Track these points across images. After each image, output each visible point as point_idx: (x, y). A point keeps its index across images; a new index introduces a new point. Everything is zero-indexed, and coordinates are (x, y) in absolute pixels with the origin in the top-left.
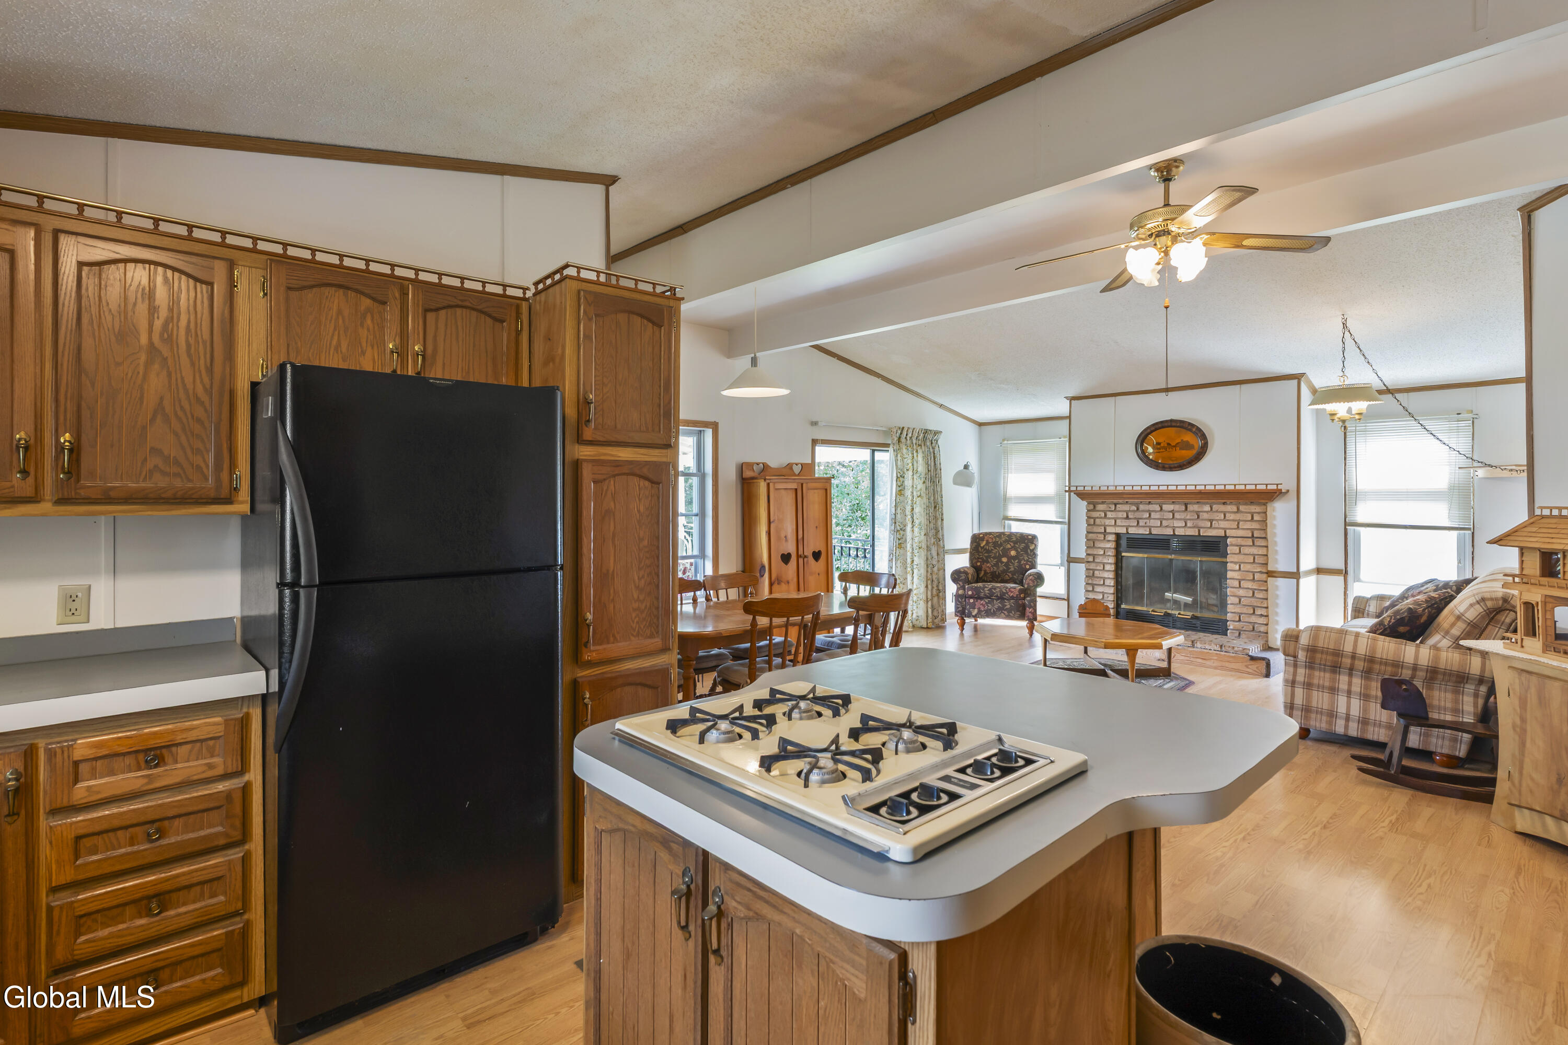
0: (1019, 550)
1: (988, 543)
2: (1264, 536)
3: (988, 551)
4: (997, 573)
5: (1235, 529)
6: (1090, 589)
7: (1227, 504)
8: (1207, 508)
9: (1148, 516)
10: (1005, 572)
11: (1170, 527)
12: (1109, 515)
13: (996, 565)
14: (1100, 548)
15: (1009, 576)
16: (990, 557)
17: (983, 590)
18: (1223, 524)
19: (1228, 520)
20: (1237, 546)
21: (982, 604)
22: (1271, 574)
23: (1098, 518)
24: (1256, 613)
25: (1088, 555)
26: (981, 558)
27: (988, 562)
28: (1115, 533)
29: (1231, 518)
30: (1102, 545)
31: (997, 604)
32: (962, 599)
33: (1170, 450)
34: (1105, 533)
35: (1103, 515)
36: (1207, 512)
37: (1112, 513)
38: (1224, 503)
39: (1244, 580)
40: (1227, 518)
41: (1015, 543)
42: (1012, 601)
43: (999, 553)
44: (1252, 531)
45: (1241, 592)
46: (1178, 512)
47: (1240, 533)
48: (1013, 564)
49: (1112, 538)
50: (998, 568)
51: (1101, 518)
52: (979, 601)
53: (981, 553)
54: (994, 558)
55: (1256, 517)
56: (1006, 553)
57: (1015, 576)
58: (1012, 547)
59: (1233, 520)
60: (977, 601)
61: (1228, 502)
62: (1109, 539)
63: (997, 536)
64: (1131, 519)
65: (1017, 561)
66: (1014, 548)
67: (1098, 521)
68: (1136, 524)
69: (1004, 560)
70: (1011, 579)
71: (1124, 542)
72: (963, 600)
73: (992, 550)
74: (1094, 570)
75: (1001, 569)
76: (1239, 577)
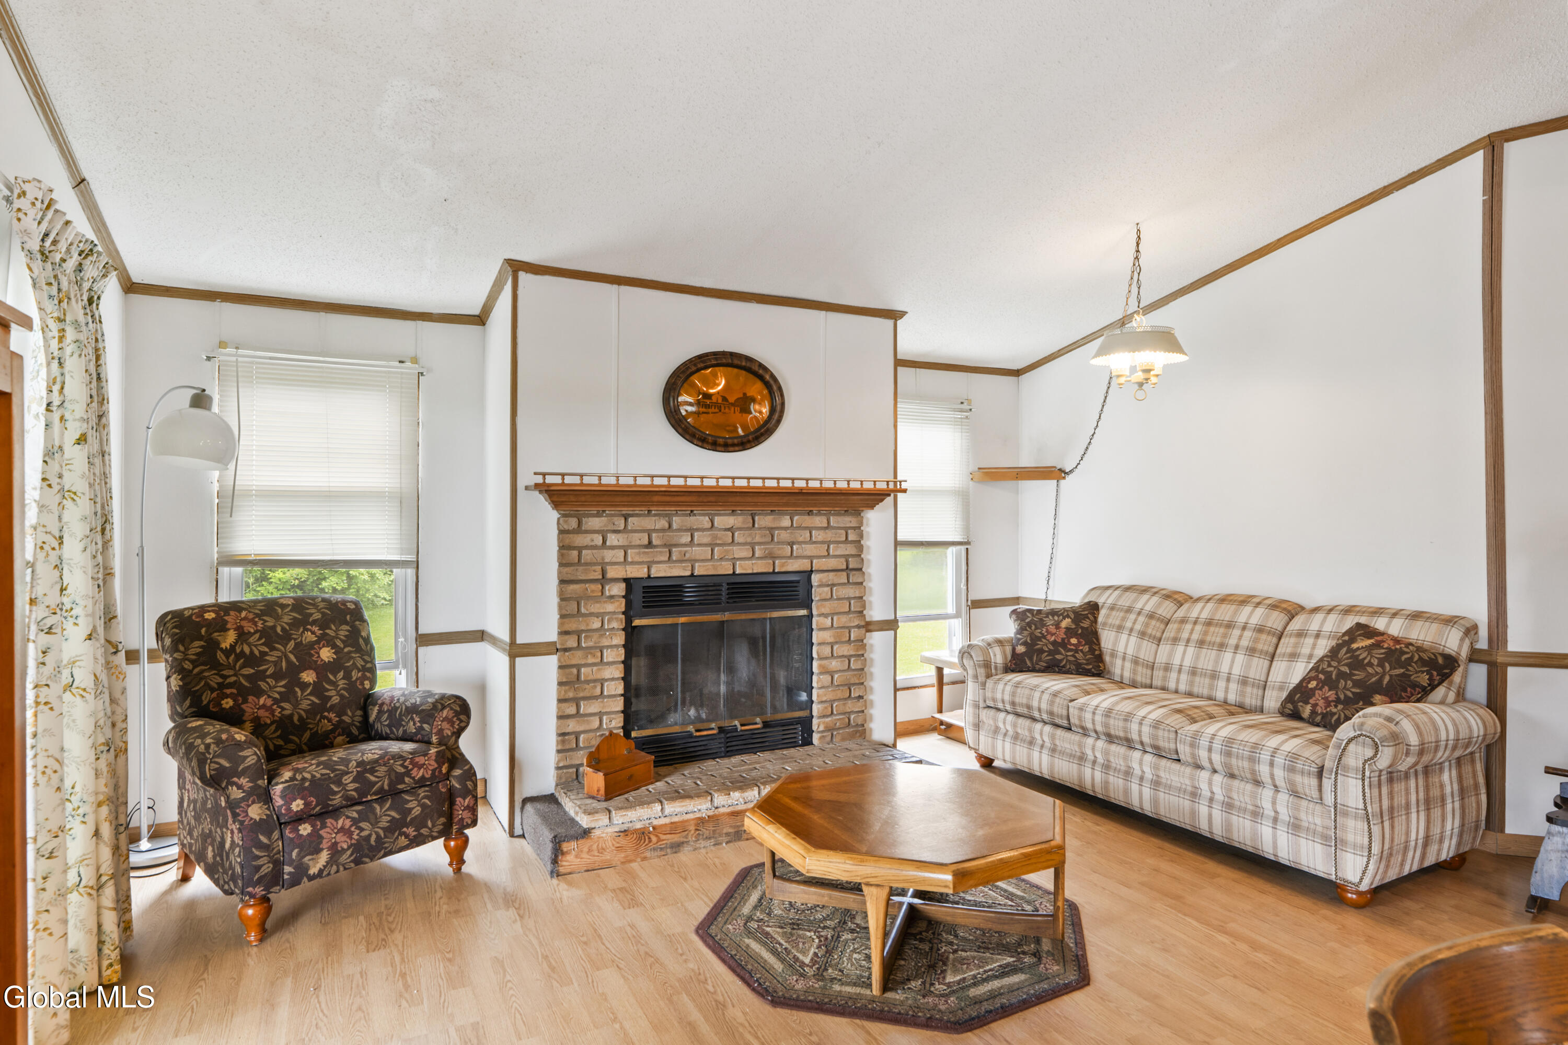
0: (339, 643)
1: (242, 635)
2: (860, 566)
3: (252, 660)
4: (296, 718)
5: (824, 557)
6: (572, 710)
7: (812, 514)
8: (786, 522)
9: (689, 539)
10: (315, 710)
11: (728, 560)
12: (612, 539)
13: (287, 696)
14: (591, 614)
15: (330, 720)
16: (261, 676)
17: (339, 783)
18: (810, 550)
19: (815, 543)
20: (828, 585)
21: (342, 830)
22: (869, 627)
23: (587, 547)
24: (853, 696)
25: (563, 633)
26: (230, 685)
27: (259, 693)
28: (627, 581)
29: (820, 538)
30: (595, 608)
31: (385, 814)
32: (269, 835)
33: (727, 410)
34: (604, 580)
35: (598, 540)
36: (786, 529)
37: (619, 536)
38: (810, 513)
39: (836, 643)
40: (814, 539)
41: (324, 624)
42: (422, 792)
43: (288, 661)
44: (846, 557)
45: (834, 664)
46: (740, 529)
47: (832, 563)
48: (334, 684)
49: (618, 589)
50: (296, 704)
51: (595, 547)
52: (329, 821)
53: (229, 667)
54: (277, 676)
55: (852, 537)
56: (306, 657)
57: (345, 718)
58: (320, 639)
59: (822, 542)
60: (324, 826)
61: (815, 510)
62: (613, 593)
63: (264, 613)
64: (656, 547)
65: (341, 674)
66: (325, 640)
67: (587, 555)
68: (666, 559)
69: (308, 677)
70: (336, 726)
71: (638, 597)
72: (276, 835)
73: (263, 654)
74: (578, 667)
75: (305, 704)
76: (831, 640)
